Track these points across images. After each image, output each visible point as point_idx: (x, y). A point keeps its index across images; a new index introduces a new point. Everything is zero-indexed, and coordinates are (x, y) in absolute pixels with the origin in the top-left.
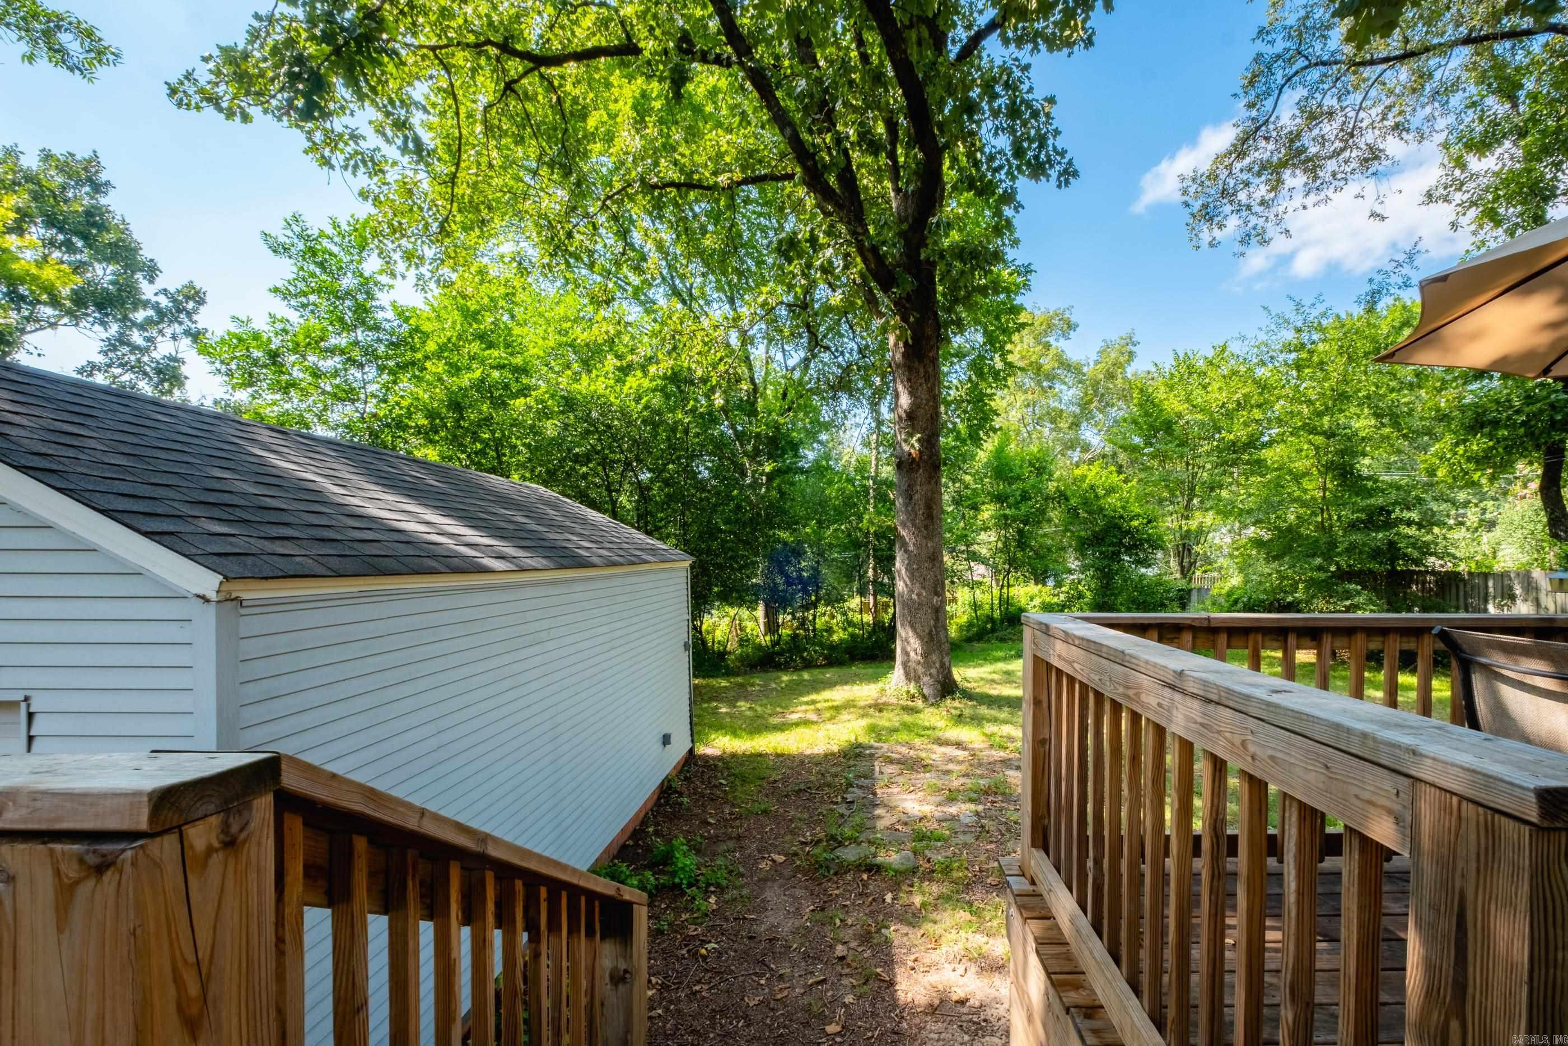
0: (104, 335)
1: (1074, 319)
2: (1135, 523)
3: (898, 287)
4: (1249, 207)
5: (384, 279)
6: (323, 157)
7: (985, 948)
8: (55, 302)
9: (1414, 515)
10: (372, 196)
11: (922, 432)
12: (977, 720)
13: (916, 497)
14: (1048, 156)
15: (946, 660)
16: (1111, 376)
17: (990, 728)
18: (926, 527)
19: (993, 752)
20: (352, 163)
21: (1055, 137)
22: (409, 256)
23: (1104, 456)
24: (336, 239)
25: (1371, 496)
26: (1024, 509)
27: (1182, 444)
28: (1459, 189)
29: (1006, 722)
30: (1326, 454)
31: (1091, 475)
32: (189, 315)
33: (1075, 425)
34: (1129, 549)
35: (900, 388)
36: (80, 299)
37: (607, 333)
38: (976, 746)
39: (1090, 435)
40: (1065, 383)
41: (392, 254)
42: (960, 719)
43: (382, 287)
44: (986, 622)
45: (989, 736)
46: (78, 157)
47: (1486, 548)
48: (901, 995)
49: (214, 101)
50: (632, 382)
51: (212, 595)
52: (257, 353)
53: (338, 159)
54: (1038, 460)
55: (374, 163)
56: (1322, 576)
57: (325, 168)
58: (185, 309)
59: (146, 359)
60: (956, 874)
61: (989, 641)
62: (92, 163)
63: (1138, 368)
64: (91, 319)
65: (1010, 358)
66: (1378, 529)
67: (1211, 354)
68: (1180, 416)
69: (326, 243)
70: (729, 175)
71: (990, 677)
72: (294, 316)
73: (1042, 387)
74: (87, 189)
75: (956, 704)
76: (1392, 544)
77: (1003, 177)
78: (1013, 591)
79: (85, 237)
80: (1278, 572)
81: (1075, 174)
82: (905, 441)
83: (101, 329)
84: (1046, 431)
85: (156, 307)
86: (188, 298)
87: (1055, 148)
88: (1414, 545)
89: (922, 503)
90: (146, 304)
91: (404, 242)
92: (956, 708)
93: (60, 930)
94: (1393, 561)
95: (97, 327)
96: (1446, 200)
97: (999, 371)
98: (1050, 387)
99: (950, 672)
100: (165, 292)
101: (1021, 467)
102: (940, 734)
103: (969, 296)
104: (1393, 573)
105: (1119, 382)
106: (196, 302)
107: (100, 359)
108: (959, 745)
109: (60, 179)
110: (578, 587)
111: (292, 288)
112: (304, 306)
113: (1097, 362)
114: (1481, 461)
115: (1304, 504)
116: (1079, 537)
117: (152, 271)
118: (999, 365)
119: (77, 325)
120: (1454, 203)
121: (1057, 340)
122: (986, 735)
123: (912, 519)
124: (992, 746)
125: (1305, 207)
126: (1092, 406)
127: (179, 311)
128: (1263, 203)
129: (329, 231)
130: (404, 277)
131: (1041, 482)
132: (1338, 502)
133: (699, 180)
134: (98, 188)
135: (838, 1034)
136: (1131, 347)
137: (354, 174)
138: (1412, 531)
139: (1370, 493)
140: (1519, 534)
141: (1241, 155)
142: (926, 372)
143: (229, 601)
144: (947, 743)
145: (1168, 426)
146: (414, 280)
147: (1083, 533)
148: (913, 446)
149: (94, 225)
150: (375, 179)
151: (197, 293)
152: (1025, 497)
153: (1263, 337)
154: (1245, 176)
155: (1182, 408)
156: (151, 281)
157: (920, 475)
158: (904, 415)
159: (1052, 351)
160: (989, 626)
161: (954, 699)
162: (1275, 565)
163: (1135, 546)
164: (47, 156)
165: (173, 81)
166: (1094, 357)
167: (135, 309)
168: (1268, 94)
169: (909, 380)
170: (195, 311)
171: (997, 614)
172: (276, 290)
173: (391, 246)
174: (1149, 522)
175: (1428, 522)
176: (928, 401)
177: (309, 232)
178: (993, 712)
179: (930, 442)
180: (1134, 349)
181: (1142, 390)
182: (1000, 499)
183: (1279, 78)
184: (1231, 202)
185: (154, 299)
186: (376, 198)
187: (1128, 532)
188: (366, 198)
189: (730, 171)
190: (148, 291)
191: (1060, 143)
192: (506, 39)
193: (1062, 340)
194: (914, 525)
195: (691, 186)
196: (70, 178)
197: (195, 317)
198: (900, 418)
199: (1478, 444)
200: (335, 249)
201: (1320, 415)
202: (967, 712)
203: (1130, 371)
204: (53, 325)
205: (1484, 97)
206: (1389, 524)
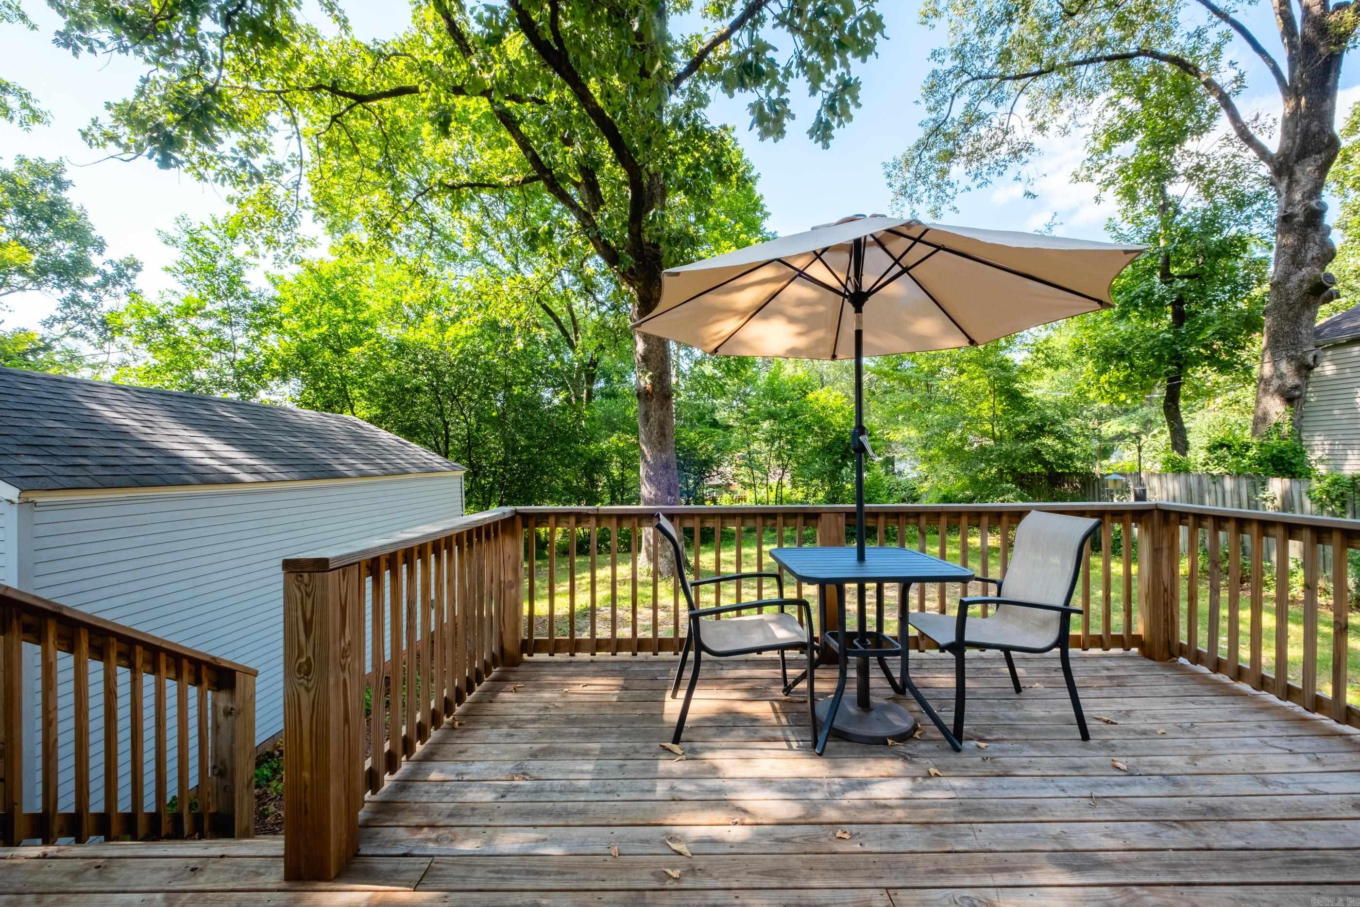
0: (61, 297)
5: (251, 260)
6: (199, 173)
8: (22, 271)
10: (236, 201)
11: (654, 371)
13: (652, 420)
18: (660, 443)
20: (221, 176)
22: (268, 242)
24: (214, 231)
28: (1099, 171)
31: (821, 398)
32: (129, 279)
35: (637, 338)
36: (42, 270)
37: (425, 296)
41: (255, 240)
43: (248, 265)
46: (47, 162)
49: (114, 138)
50: (452, 332)
51: (16, 500)
52: (149, 319)
53: (210, 173)
55: (237, 176)
57: (202, 182)
58: (126, 275)
59: (94, 312)
62: (59, 166)
64: (50, 284)
66: (1025, 440)
69: (207, 234)
70: (511, 176)
72: (181, 289)
74: (52, 185)
76: (1036, 452)
79: (49, 221)
82: (641, 378)
83: (59, 291)
85: (104, 274)
86: (128, 266)
88: (1054, 452)
89: (656, 425)
90: (95, 271)
91: (264, 231)
95: (56, 291)
96: (1089, 179)
100: (111, 262)
106: (134, 269)
107: (59, 314)
109: (31, 178)
110: (332, 492)
111: (179, 268)
112: (189, 282)
114: (1123, 385)
117: (101, 246)
119: (39, 289)
120: (1096, 182)
123: (648, 437)
125: (969, 189)
127: (121, 277)
129: (211, 225)
130: (264, 257)
133: (489, 181)
134: (60, 185)
137: (223, 185)
138: (1053, 441)
141: (928, 147)
143: (24, 502)
146: (273, 260)
148: (646, 382)
149: (57, 212)
150: (239, 188)
151: (135, 263)
156: (100, 253)
157: (654, 403)
158: (641, 358)
164: (22, 161)
165: (85, 128)
167: (86, 274)
168: (945, 99)
170: (134, 277)
172: (167, 269)
173: (254, 234)
176: (658, 347)
177: (192, 227)
179: (659, 378)
183: (952, 87)
185: (102, 267)
186: (239, 201)
188: (232, 202)
189: (511, 173)
190: (96, 260)
192: (334, 82)
194: (650, 441)
195: (482, 186)
196: (39, 177)
197: (133, 281)
198: (638, 361)
199: (1117, 373)
200: (213, 238)
204: (22, 289)
205: (1120, 98)
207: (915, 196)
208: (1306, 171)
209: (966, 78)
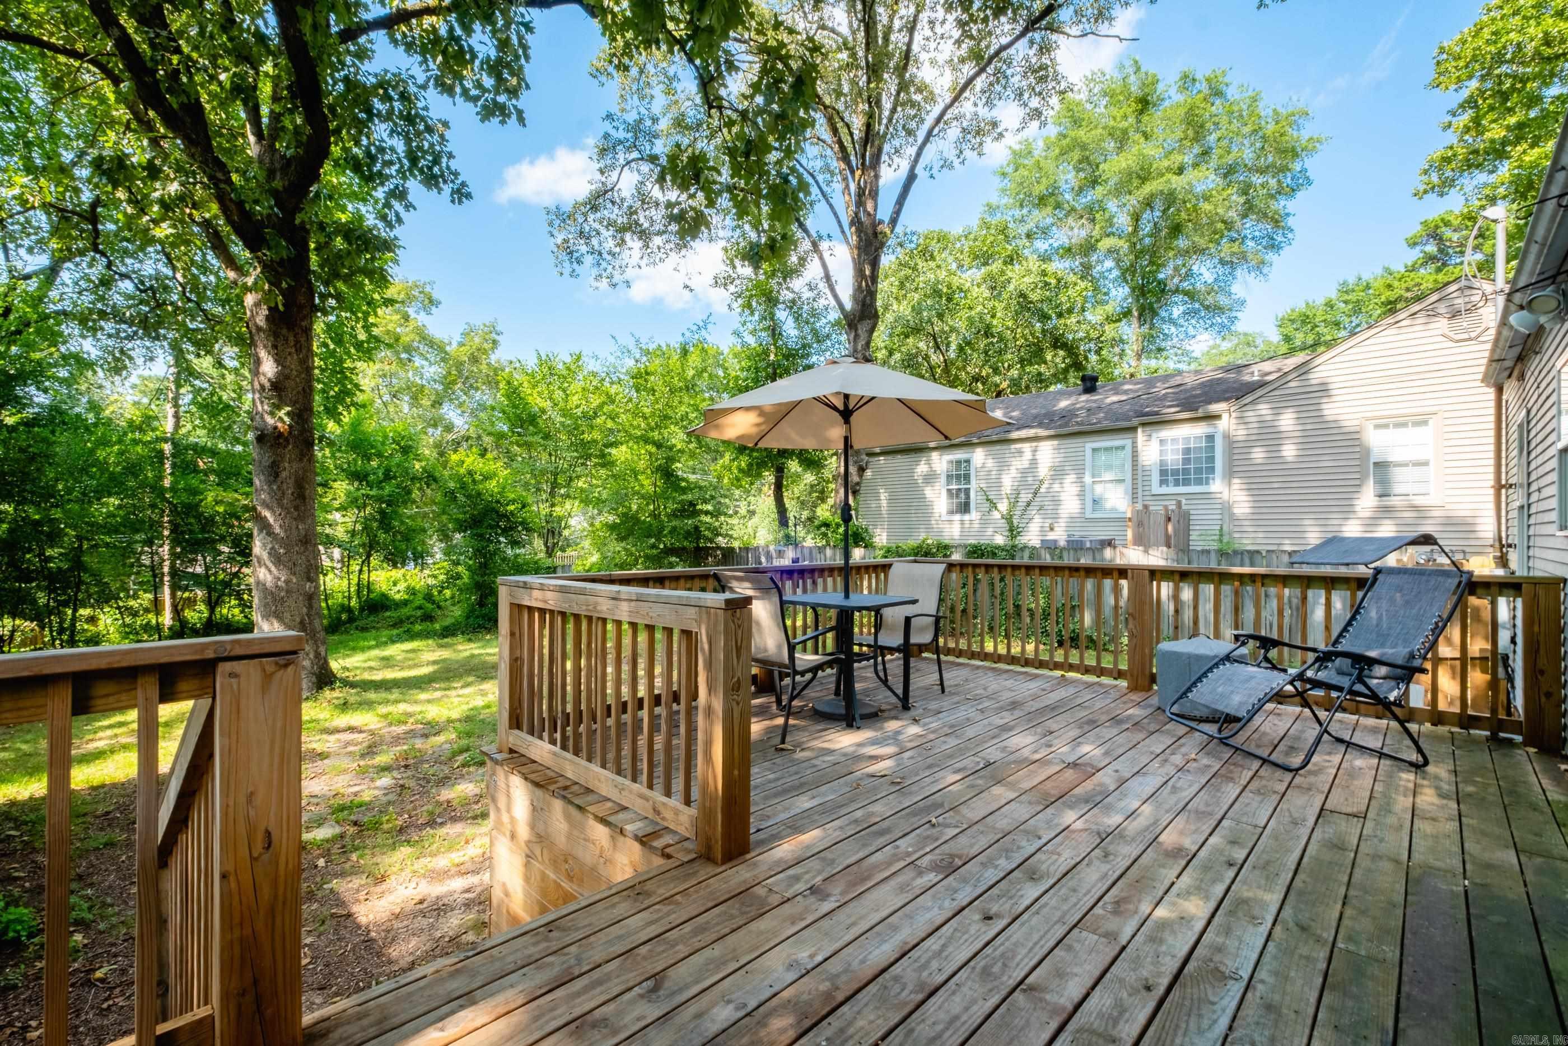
1: (436, 295)
2: (511, 508)
3: (269, 249)
4: (600, 254)
7: (430, 866)
9: (709, 507)
11: (293, 404)
12: (370, 705)
13: (284, 474)
14: (441, 170)
15: (322, 650)
16: (474, 360)
17: (382, 710)
18: (296, 508)
19: (393, 728)
21: (449, 158)
23: (468, 439)
25: (685, 493)
26: (388, 489)
27: (547, 437)
29: (397, 702)
30: (657, 460)
31: (469, 461)
33: (437, 403)
34: (505, 531)
35: (263, 354)
38: (372, 727)
39: (450, 413)
40: (427, 359)
42: (345, 706)
44: (340, 612)
45: (385, 716)
47: (750, 530)
48: (363, 920)
54: (403, 438)
56: (655, 552)
60: (386, 827)
61: (347, 632)
63: (499, 356)
65: (376, 331)
66: (688, 517)
67: (568, 360)
68: (543, 411)
71: (367, 665)
73: (400, 359)
75: (336, 694)
76: (696, 528)
77: (394, 173)
78: (374, 576)
80: (625, 549)
81: (469, 196)
82: (272, 414)
84: (406, 408)
87: (448, 168)
88: (709, 529)
89: (291, 482)
92: (338, 698)
93: (263, 693)
94: (698, 539)
97: (363, 342)
98: (410, 361)
99: (326, 662)
101: (383, 444)
102: (327, 725)
103: (352, 273)
104: (698, 549)
105: (484, 367)
108: (351, 729)
113: (461, 344)
114: (747, 472)
115: (643, 497)
116: (457, 520)
118: (362, 336)
121: (417, 312)
122: (382, 716)
123: (278, 501)
124: (390, 724)
126: (456, 387)
128: (610, 253)
131: (406, 460)
132: (663, 496)
135: (310, 963)
136: (494, 336)
138: (707, 519)
139: (684, 491)
140: (767, 521)
141: (595, 208)
142: (297, 342)
144: (337, 731)
145: (532, 419)
147: (461, 516)
148: (281, 419)
152: (388, 476)
153: (611, 359)
154: (596, 225)
155: (547, 404)
157: (290, 451)
158: (267, 385)
159: (412, 325)
160: (344, 617)
161: (333, 689)
162: (623, 544)
163: (511, 529)
166: (457, 338)
168: (613, 167)
169: (275, 347)
171: (353, 603)
174: (524, 507)
175: (716, 514)
176: (298, 373)
178: (383, 695)
179: (303, 415)
180: (497, 337)
181: (509, 383)
182: (358, 476)
183: (621, 158)
184: (587, 244)
187: (505, 516)
191: (454, 165)
193: (422, 313)
194: (281, 505)
198: (263, 387)
199: (743, 462)
201: (652, 429)
202: (352, 700)
203: (493, 358)
206: (695, 513)
207: (575, 255)
208: (863, 328)
209: (635, 155)
